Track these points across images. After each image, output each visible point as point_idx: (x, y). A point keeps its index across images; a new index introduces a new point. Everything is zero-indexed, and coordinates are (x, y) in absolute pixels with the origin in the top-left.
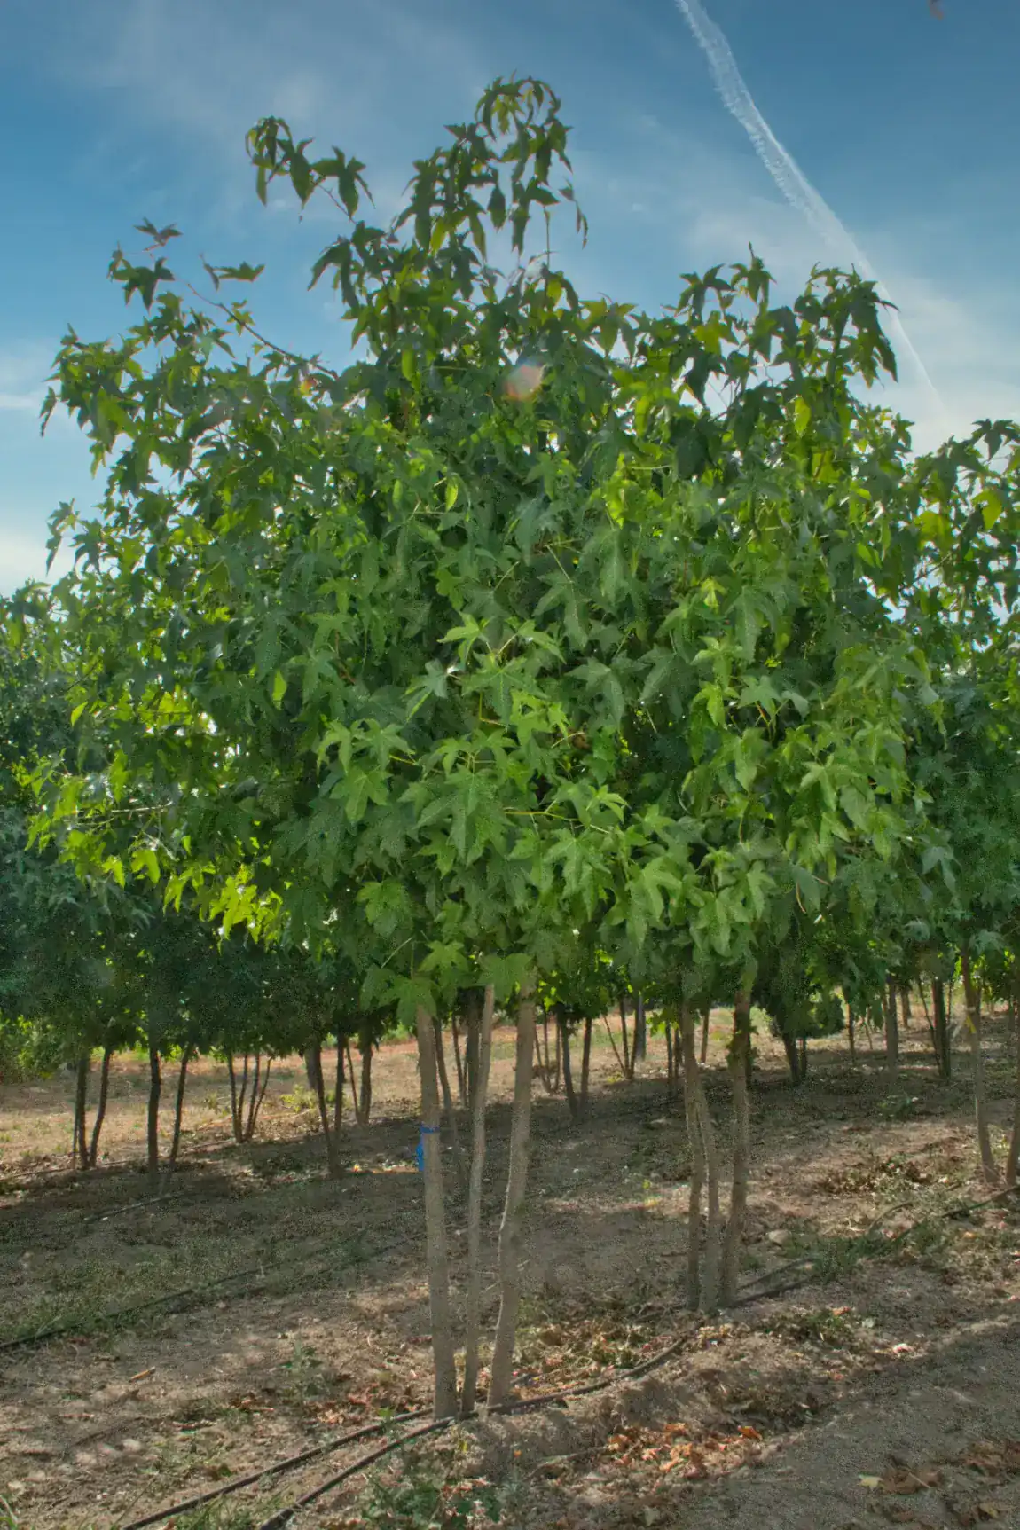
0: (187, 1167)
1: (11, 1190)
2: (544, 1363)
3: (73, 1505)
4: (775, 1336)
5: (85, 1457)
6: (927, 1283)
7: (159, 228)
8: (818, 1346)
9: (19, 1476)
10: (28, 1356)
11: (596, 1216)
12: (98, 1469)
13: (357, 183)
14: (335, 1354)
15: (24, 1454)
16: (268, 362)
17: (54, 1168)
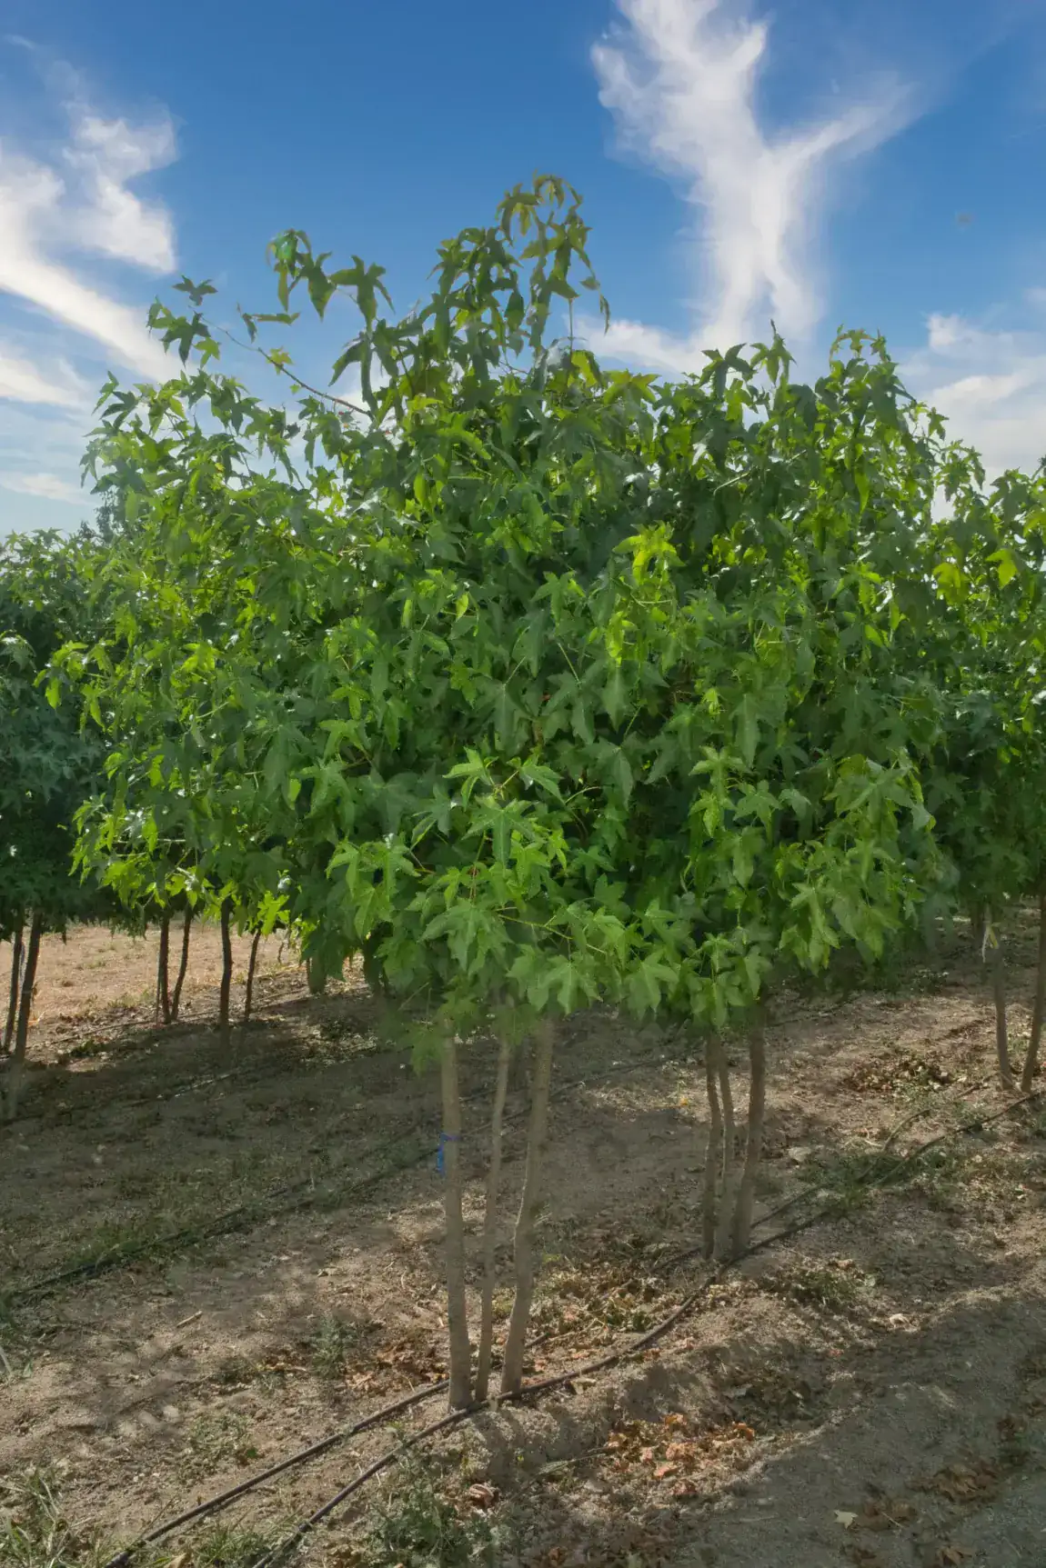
0: (260, 1025)
1: (96, 1052)
2: (562, 1321)
3: (111, 1488)
4: (780, 1298)
5: (127, 1429)
6: (930, 1225)
7: (196, 284)
8: (819, 1310)
9: (65, 1451)
10: (88, 1288)
11: (630, 1115)
12: (138, 1446)
13: (376, 290)
14: (370, 1298)
15: (70, 1428)
16: (304, 407)
17: (140, 1019)
